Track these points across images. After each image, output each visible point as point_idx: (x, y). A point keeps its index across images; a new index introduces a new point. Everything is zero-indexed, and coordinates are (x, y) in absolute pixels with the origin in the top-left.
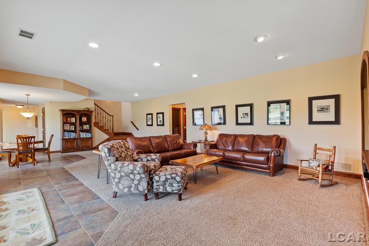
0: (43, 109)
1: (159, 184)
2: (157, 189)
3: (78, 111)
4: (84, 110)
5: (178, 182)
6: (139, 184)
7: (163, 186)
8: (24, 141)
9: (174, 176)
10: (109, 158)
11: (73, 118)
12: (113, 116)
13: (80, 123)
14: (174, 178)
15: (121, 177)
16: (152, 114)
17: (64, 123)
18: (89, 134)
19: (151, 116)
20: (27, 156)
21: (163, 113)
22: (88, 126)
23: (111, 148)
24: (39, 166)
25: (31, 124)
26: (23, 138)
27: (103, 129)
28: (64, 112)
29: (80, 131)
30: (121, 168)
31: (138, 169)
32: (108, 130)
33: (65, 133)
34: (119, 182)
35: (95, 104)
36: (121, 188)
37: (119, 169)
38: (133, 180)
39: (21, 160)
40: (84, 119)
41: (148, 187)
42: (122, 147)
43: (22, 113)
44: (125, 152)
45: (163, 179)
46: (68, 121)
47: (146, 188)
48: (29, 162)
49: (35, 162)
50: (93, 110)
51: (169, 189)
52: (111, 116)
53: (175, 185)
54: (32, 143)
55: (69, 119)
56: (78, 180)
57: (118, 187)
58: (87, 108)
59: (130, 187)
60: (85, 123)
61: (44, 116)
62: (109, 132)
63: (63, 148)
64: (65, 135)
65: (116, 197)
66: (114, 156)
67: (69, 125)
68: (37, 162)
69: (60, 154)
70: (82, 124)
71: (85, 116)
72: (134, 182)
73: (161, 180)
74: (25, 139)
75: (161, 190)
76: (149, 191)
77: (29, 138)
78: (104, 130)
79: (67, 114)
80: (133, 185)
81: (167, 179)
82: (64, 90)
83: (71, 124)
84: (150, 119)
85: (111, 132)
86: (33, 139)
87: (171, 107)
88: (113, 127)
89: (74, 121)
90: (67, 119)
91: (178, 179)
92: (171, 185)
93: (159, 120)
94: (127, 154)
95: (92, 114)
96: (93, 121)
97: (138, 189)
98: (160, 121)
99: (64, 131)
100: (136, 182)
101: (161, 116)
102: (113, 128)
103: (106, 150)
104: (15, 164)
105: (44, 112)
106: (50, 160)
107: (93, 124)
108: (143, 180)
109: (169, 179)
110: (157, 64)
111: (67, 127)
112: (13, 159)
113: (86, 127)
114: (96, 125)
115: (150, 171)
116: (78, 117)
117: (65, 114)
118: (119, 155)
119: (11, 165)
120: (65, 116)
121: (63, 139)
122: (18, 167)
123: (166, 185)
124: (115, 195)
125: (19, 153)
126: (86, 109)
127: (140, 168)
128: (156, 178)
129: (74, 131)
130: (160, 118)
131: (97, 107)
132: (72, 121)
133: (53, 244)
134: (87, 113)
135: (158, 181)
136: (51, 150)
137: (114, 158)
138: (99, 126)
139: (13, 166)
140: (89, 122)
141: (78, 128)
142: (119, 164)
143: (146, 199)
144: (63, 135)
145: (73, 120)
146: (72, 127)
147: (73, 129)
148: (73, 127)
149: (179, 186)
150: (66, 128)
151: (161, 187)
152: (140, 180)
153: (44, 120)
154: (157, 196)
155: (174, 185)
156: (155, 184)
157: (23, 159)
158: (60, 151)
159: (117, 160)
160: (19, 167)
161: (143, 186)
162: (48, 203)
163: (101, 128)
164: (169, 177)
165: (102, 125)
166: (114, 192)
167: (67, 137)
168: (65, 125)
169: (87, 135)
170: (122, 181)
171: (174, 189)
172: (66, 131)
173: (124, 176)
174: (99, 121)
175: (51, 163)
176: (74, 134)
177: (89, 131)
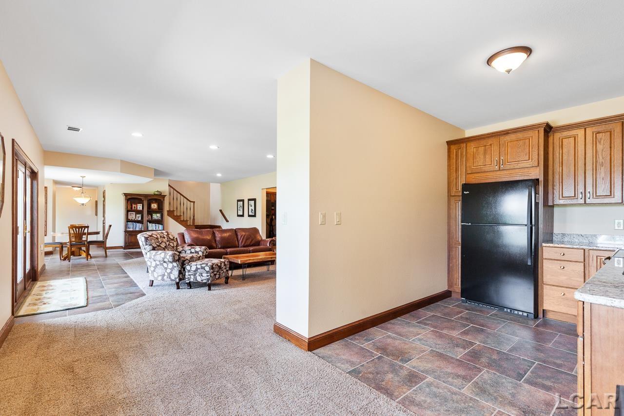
0: (104, 193)
1: (190, 273)
2: (189, 279)
3: (146, 196)
4: (155, 195)
5: (207, 272)
6: (171, 273)
7: (194, 276)
8: (76, 231)
9: (203, 265)
10: (146, 247)
11: (140, 205)
12: (194, 202)
13: (148, 211)
14: (203, 268)
15: (157, 265)
16: (243, 201)
17: (128, 211)
18: (160, 226)
19: (242, 202)
20: (80, 249)
21: (255, 200)
22: (159, 215)
23: (148, 237)
24: (93, 261)
25: (90, 211)
26: (76, 227)
27: (179, 220)
28: (128, 197)
29: (148, 221)
30: (154, 256)
31: (168, 257)
32: (187, 221)
33: (129, 223)
34: (154, 271)
35: (169, 185)
36: (156, 276)
37: (153, 257)
38: (166, 269)
39: (73, 254)
40: (154, 206)
41: (179, 276)
42: (164, 238)
43: (75, 199)
44: (166, 243)
45: (194, 268)
46: (133, 208)
47: (177, 276)
48: (82, 256)
49: (89, 257)
50: (167, 193)
51: (199, 279)
52: (192, 202)
53: (205, 275)
54: (85, 234)
55: (135, 206)
56: (126, 273)
57: (153, 276)
58: (158, 191)
59: (164, 275)
60: (156, 212)
61: (104, 201)
62: (189, 224)
63: (125, 243)
64: (129, 226)
65: (152, 286)
66: (150, 245)
67: (134, 213)
68: (91, 257)
69: (122, 250)
70: (150, 212)
71: (155, 203)
72: (167, 271)
73: (192, 269)
74: (77, 229)
75: (192, 280)
76: (180, 280)
77: (82, 227)
78: (181, 221)
79: (132, 199)
80: (166, 274)
81: (197, 269)
82: (121, 172)
83: (138, 212)
84: (241, 207)
85: (191, 224)
86: (86, 229)
87: (265, 191)
88: (194, 217)
89: (141, 209)
90: (132, 206)
91: (207, 269)
92: (201, 275)
93: (250, 208)
94: (169, 245)
95: (164, 200)
96: (166, 207)
97: (170, 278)
98: (252, 210)
99: (128, 220)
100: (169, 271)
101: (252, 203)
102: (194, 219)
103: (143, 239)
104: (67, 258)
105: (104, 197)
106: (106, 256)
107: (165, 213)
108: (175, 268)
109: (199, 269)
110: (214, 147)
111: (132, 216)
112: (65, 253)
113: (156, 216)
114: (171, 213)
115: (184, 261)
116: (145, 203)
117: (130, 199)
118: (157, 245)
119: (62, 259)
120: (129, 202)
121: (126, 231)
122: (69, 261)
123: (197, 275)
124: (152, 284)
125: (71, 245)
126: (156, 193)
127: (170, 256)
128: (188, 268)
129: (141, 222)
130: (251, 206)
131: (172, 190)
132: (138, 209)
133: (84, 307)
134: (158, 198)
135: (189, 271)
136: (108, 245)
137: (151, 247)
138: (174, 216)
139: (65, 259)
140: (160, 210)
141: (146, 218)
142: (154, 252)
143: (178, 288)
144: (126, 226)
145: (140, 207)
146: (138, 215)
147: (140, 219)
148: (140, 215)
149: (207, 276)
150: (130, 217)
151: (192, 277)
152: (172, 269)
153: (104, 205)
154: (190, 285)
155: (203, 275)
156: (187, 274)
157: (75, 253)
158: (122, 247)
159: (154, 249)
160: (71, 261)
161: (175, 274)
162: (89, 287)
163: (177, 219)
164: (199, 267)
165: (178, 215)
166: (151, 280)
167: (131, 229)
168: (129, 213)
169: (157, 227)
170: (157, 270)
171: (203, 278)
172: (130, 221)
173: (158, 265)
174: (175, 209)
175: (107, 259)
176: (141, 225)
177: (160, 222)
